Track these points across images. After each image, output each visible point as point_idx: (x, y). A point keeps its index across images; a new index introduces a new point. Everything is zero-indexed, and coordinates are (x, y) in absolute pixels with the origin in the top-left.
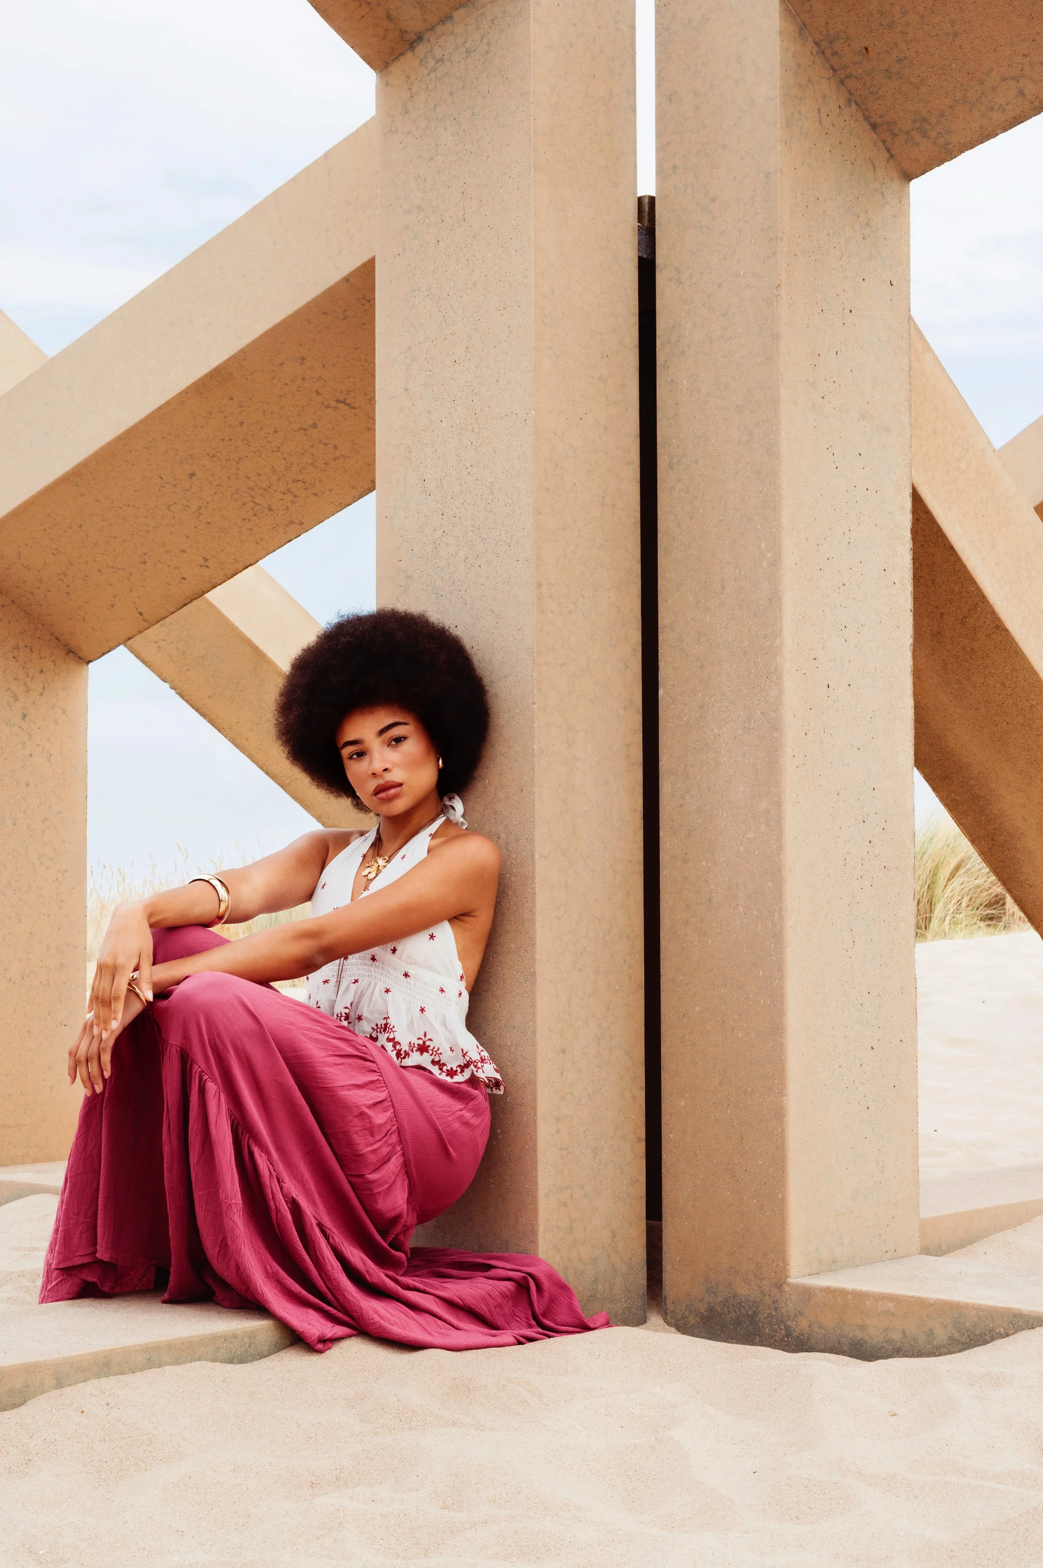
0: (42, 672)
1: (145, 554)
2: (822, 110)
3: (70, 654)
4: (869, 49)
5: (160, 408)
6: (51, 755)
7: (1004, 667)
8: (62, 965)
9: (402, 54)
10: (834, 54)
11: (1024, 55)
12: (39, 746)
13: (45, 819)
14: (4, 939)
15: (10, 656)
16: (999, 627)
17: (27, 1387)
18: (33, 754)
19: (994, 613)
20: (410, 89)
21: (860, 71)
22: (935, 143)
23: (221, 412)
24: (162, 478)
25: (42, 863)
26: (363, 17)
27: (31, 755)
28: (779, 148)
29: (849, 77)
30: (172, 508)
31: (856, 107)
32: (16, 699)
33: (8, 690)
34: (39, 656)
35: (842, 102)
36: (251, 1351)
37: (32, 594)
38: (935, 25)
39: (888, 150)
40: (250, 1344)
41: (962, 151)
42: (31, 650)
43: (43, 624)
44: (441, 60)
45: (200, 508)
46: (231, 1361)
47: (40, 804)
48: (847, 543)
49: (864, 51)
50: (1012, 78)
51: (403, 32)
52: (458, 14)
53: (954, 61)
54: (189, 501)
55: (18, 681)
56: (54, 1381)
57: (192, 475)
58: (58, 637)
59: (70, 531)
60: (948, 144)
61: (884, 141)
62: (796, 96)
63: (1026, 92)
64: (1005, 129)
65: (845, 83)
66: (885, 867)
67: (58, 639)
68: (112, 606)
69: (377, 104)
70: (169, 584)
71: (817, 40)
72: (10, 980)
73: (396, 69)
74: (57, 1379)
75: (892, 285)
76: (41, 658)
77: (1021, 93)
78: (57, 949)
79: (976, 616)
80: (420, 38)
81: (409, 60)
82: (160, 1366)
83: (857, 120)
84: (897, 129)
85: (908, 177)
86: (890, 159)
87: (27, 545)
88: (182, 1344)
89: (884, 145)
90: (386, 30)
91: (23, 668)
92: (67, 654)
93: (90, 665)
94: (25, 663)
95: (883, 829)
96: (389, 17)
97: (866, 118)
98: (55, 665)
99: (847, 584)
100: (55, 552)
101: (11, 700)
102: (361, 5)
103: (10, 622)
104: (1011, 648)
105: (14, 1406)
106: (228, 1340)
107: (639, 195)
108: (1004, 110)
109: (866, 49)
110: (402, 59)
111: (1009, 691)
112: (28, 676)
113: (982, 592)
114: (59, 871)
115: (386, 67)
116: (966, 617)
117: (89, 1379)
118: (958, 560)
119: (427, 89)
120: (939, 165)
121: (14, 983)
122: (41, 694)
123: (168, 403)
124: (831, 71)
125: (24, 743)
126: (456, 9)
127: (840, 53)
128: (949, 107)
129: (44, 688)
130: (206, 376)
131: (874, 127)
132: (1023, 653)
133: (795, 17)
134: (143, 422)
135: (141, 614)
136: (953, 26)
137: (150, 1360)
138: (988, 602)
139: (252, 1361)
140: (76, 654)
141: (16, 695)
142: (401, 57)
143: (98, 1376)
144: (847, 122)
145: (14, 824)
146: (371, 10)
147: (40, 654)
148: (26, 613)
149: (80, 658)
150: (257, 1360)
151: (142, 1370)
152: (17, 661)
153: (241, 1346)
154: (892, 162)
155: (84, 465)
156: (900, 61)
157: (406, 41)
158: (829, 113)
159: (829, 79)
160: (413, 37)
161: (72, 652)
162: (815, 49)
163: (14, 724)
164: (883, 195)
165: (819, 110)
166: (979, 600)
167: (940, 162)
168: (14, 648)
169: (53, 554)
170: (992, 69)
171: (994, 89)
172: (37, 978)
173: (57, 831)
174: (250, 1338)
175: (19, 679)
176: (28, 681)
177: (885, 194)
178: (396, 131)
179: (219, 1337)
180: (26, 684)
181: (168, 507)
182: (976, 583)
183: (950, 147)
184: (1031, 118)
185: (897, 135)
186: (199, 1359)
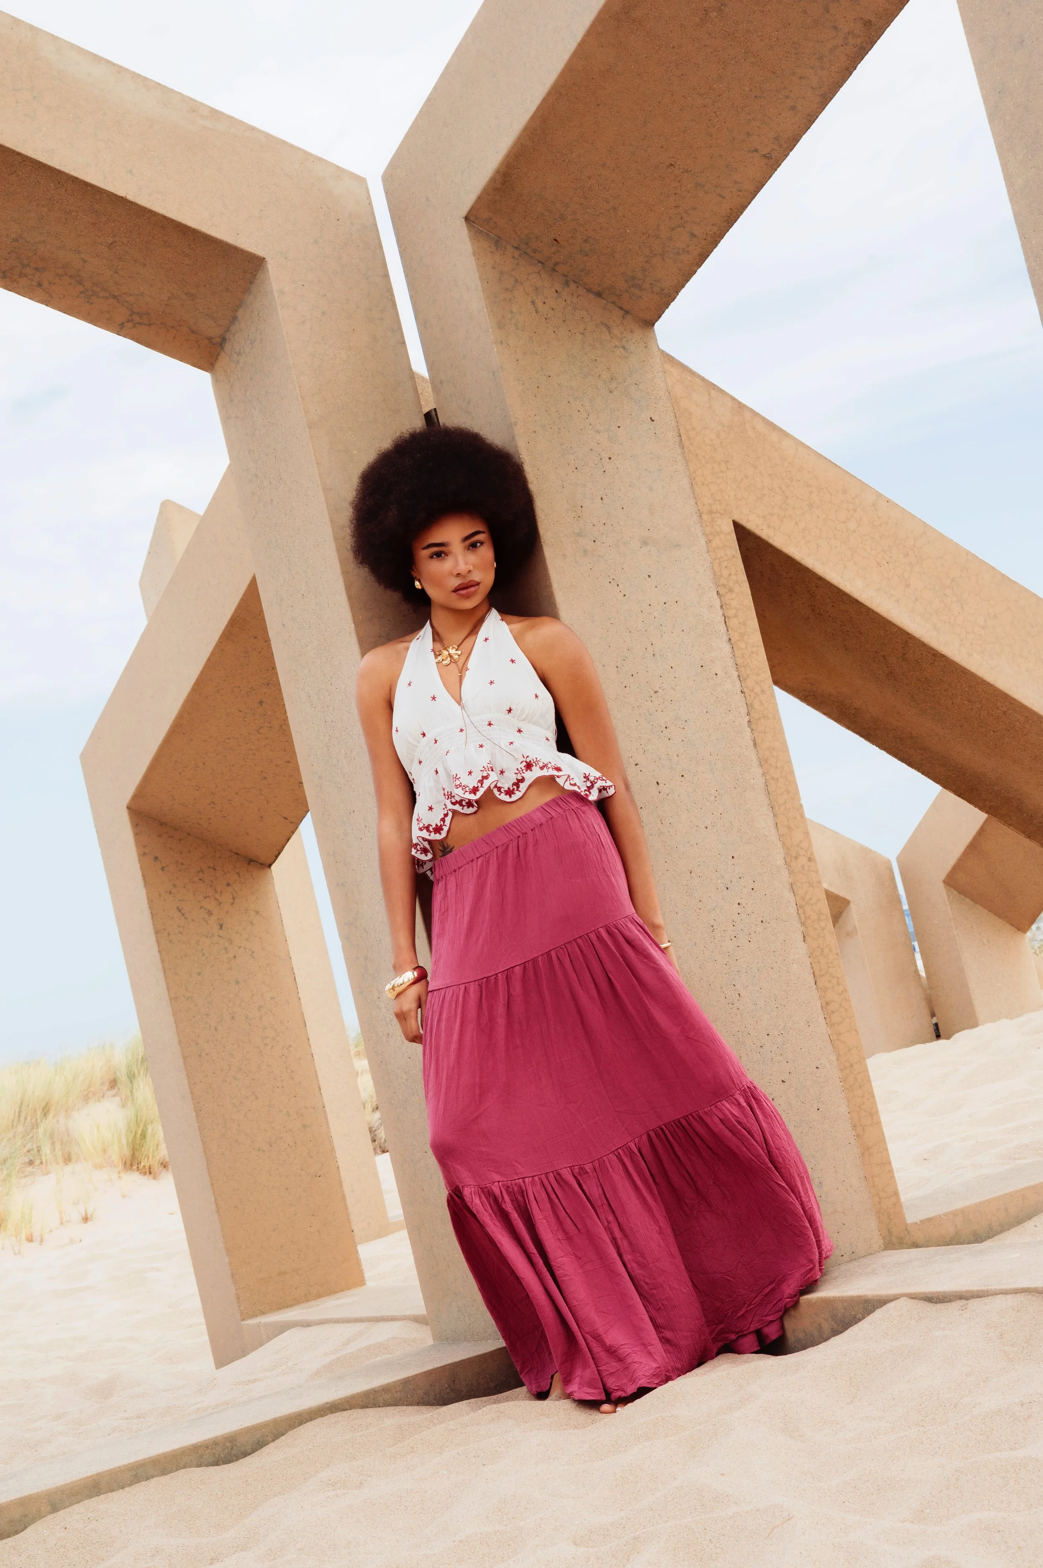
0: (228, 885)
1: (262, 772)
2: (536, 301)
3: (252, 863)
4: (558, 239)
5: (209, 659)
6: (253, 952)
7: (961, 686)
8: (305, 1126)
9: (218, 355)
10: (535, 251)
11: (676, 207)
12: (240, 947)
13: (260, 1008)
14: (245, 1116)
15: (196, 879)
16: (936, 657)
17: (26, 1516)
18: (237, 956)
19: (924, 645)
20: (229, 381)
21: (562, 257)
22: (652, 292)
23: (254, 649)
24: (241, 711)
25: (266, 1045)
26: (175, 338)
27: (235, 957)
28: (495, 349)
29: (556, 264)
30: (262, 731)
31: (576, 285)
32: (210, 913)
33: (201, 908)
34: (223, 873)
35: (558, 286)
36: (234, 1452)
37: (198, 824)
38: (595, 207)
39: (621, 308)
40: (232, 1447)
41: (677, 293)
42: (215, 870)
43: (220, 845)
44: (239, 354)
45: (281, 725)
46: (216, 1463)
47: (253, 995)
48: (652, 656)
49: (555, 242)
50: (678, 226)
51: (210, 339)
52: (240, 313)
53: (627, 228)
54: (270, 723)
55: (208, 898)
56: (49, 1508)
57: (261, 703)
58: (236, 852)
59: (198, 769)
60: (663, 290)
61: (613, 303)
62: (504, 299)
63: (695, 232)
64: (699, 265)
65: (556, 269)
66: (762, 921)
67: (237, 854)
68: (261, 817)
69: (216, 399)
70: (293, 790)
71: (515, 245)
72: (259, 1149)
73: (217, 366)
74: (51, 1505)
75: (653, 421)
76: (226, 873)
77: (693, 235)
78: (297, 1114)
79: (912, 651)
80: (224, 340)
81: (223, 359)
82: (147, 1479)
83: (578, 296)
84: (618, 291)
85: (649, 323)
86: (625, 316)
87: (174, 788)
88: (165, 1458)
89: (615, 305)
90: (197, 341)
91: (211, 886)
92: (249, 864)
93: (273, 867)
94: (212, 881)
95: (753, 889)
96: (193, 332)
97: (589, 290)
98: (240, 876)
99: (660, 690)
100: (197, 788)
101: (206, 916)
102: (168, 330)
103: (190, 852)
104: (956, 669)
105: (17, 1532)
106: (210, 1447)
107: (426, 410)
108: (688, 252)
109: (555, 240)
110: (219, 358)
111: (978, 705)
112: (216, 892)
113: (904, 631)
114: (283, 1047)
115: (213, 367)
116: (904, 654)
117: (81, 1501)
118: (869, 610)
119: (238, 379)
120: (667, 307)
121: (263, 1151)
122: (232, 904)
123: (212, 654)
124: (540, 264)
125: (226, 949)
126: (236, 311)
127: (539, 249)
128: (646, 262)
129: (234, 898)
130: (227, 626)
131: (599, 294)
132: (968, 670)
133: (487, 234)
134: (202, 673)
135: (286, 818)
136: (608, 202)
137: (136, 1476)
138: (914, 637)
139: (237, 1459)
140: (257, 862)
141: (209, 911)
142: (219, 357)
143: (90, 1497)
144: (568, 301)
145: (233, 1018)
146: (177, 331)
147: (223, 871)
148: (203, 840)
149: (261, 864)
150: (242, 1458)
151: (130, 1485)
152: (204, 882)
153: (224, 1450)
154: (629, 316)
155: (180, 717)
156: (586, 241)
157: (215, 344)
158: (546, 301)
159: (539, 272)
160: (218, 340)
161: (253, 861)
162: (517, 253)
163: (213, 935)
164: (624, 348)
165: (533, 303)
166: (906, 640)
167: (667, 305)
168: (199, 872)
169: (197, 790)
170: (659, 225)
171: (670, 239)
172: (285, 1142)
173: (274, 1015)
174: (231, 1442)
175: (209, 897)
176: (217, 896)
177: (627, 347)
178: (230, 417)
179: (200, 1447)
180: (216, 899)
181: (258, 731)
182: (894, 625)
183: (666, 291)
184: (713, 250)
185: (620, 295)
186: (185, 1467)
